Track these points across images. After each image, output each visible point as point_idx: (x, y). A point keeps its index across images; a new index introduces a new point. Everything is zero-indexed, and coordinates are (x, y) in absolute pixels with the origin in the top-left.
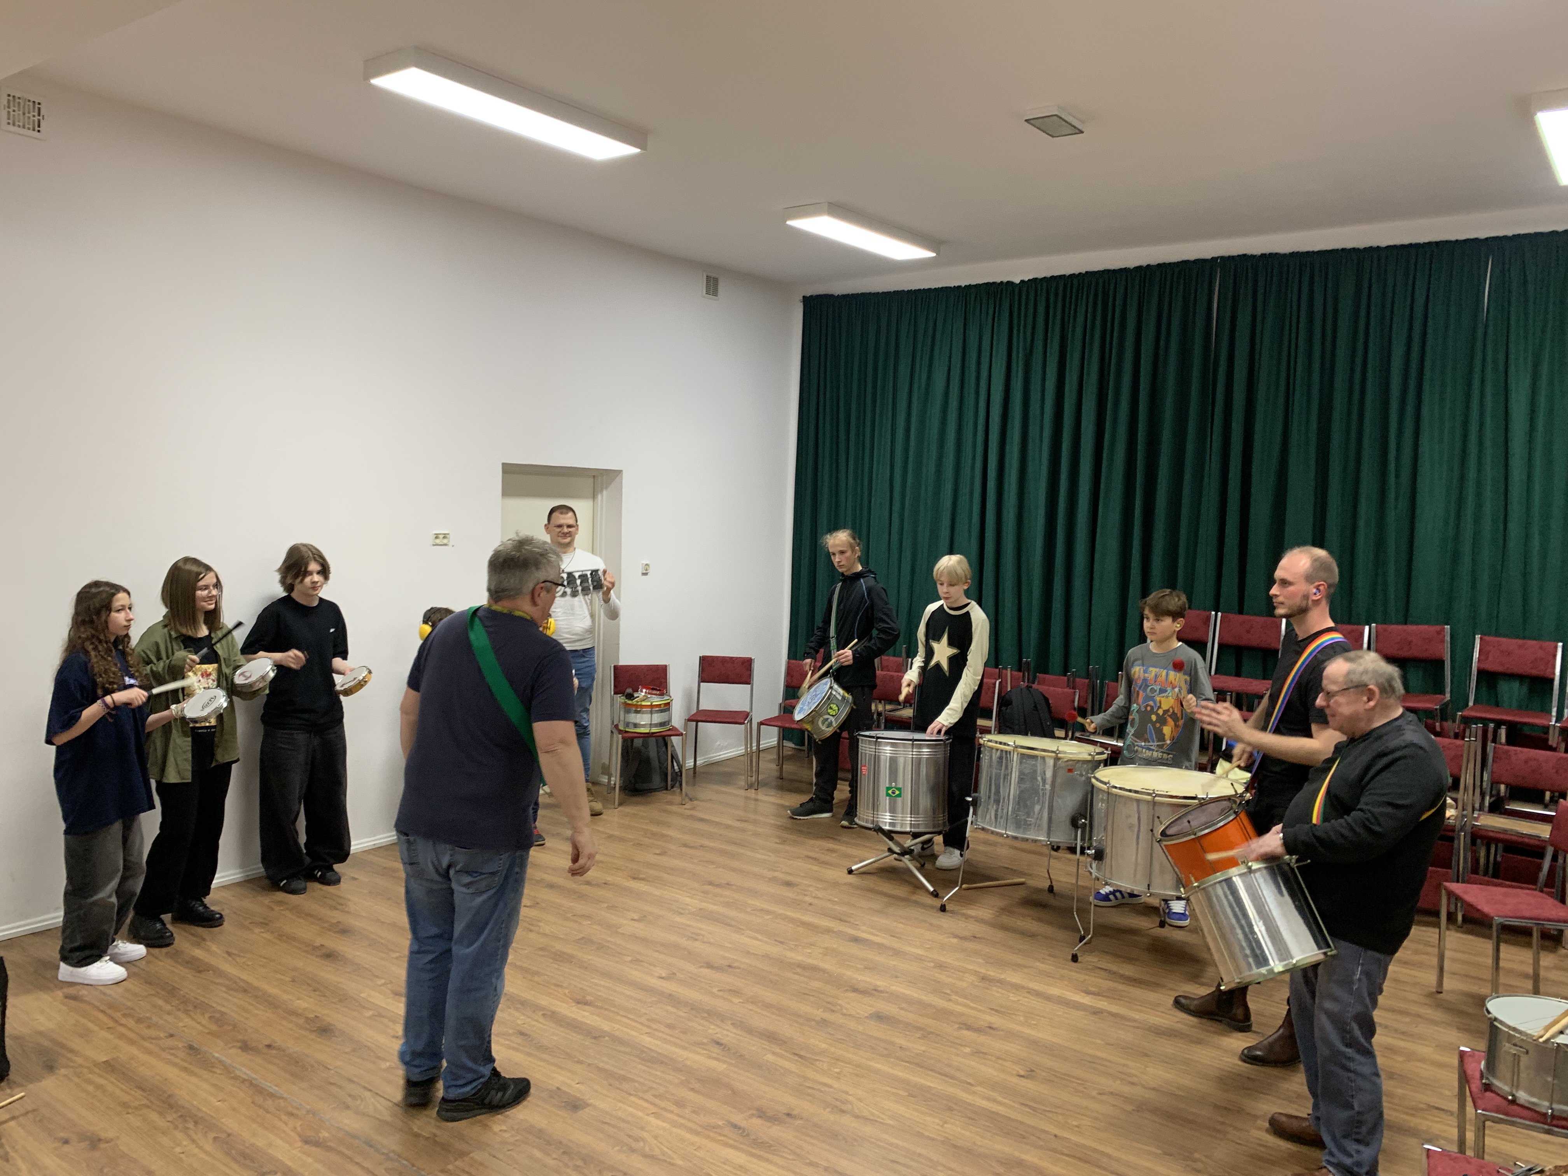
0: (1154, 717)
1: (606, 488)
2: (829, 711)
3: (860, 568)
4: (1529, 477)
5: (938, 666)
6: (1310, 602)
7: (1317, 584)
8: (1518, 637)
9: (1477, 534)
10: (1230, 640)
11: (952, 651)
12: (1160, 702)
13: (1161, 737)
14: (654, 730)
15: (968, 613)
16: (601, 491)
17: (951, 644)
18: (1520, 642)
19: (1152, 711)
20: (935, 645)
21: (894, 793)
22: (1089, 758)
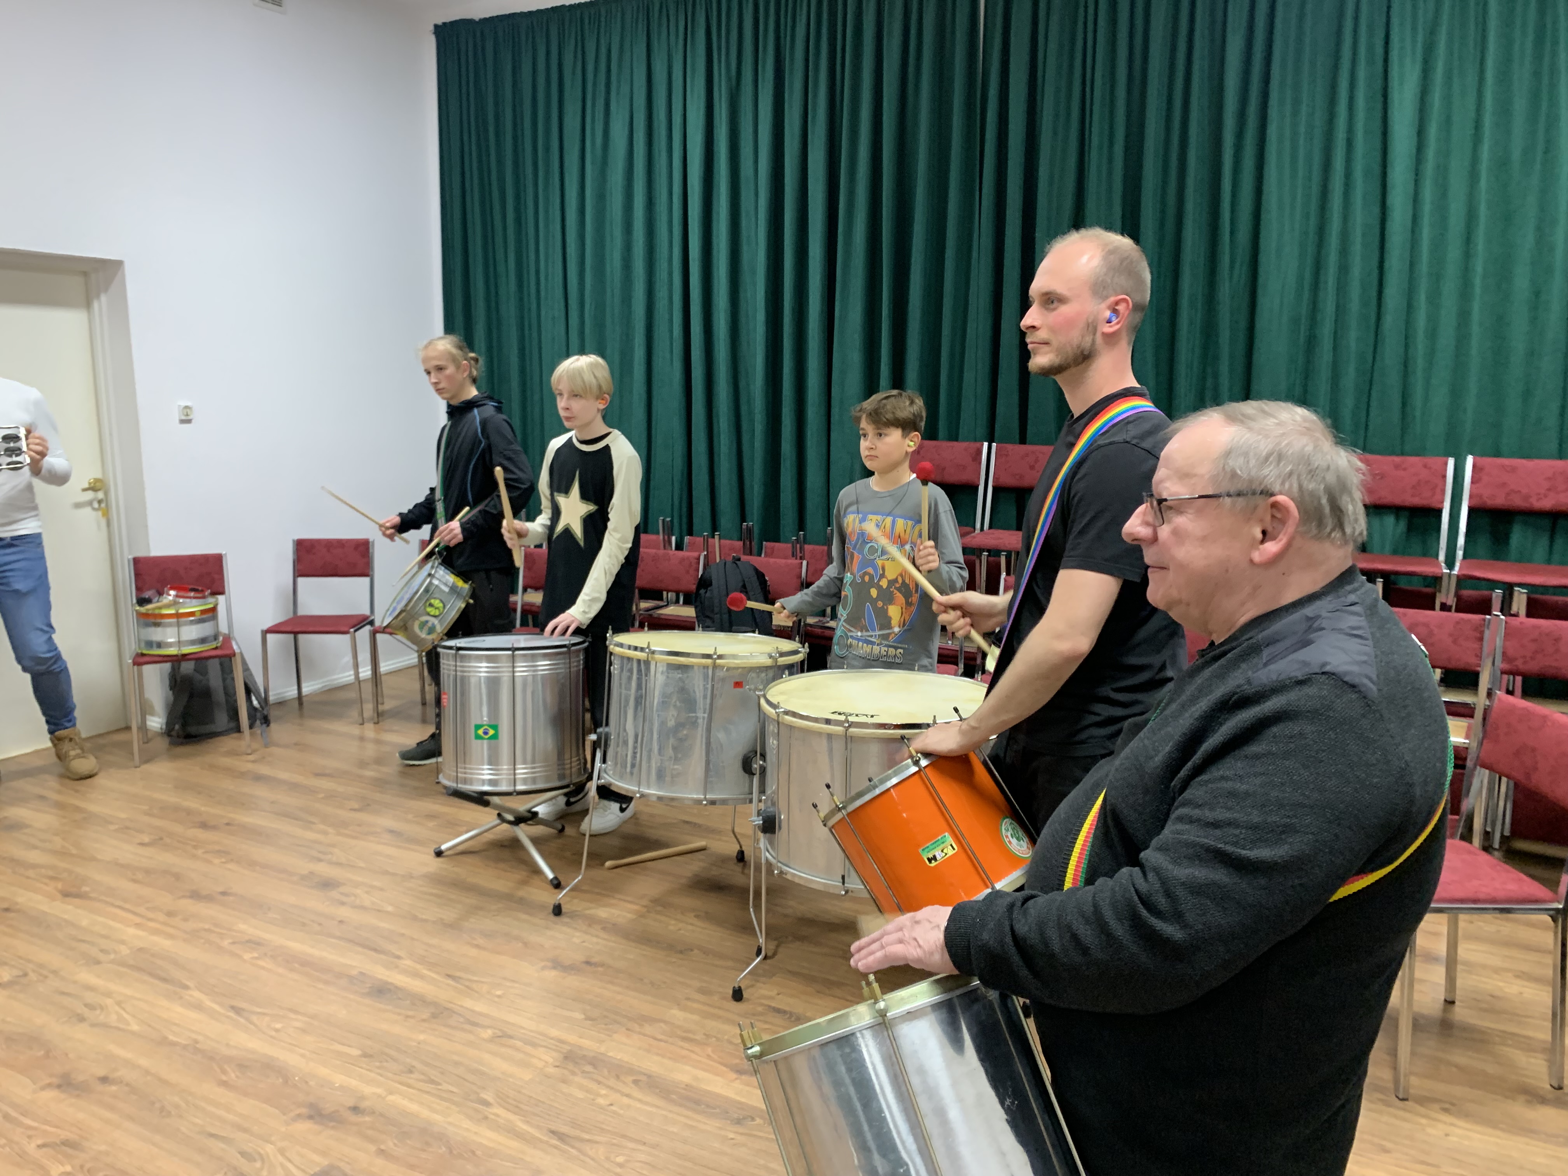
0: (874, 592)
1: (106, 290)
2: (429, 609)
3: (473, 392)
4: (1415, 219)
5: (567, 531)
6: (1099, 339)
7: (1112, 299)
8: (1393, 453)
9: (1341, 310)
10: (1009, 481)
11: (586, 508)
12: (883, 569)
13: (886, 623)
14: (186, 650)
15: (607, 448)
16: (98, 296)
17: (585, 496)
18: (1397, 459)
19: (871, 584)
20: (561, 499)
21: (486, 733)
22: (769, 662)
